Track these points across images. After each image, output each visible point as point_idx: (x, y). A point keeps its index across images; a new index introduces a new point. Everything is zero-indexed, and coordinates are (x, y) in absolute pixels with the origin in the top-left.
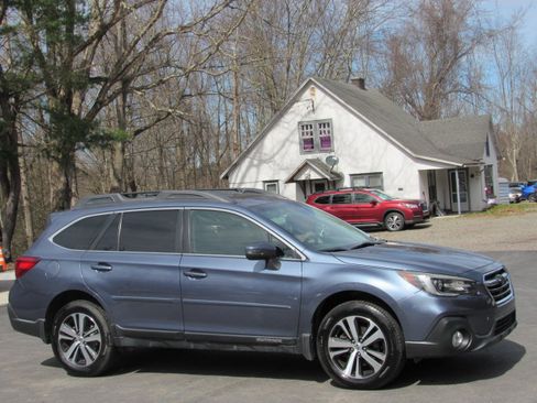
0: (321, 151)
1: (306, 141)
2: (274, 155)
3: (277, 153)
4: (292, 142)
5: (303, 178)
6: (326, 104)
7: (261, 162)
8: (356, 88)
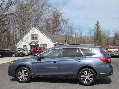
0: (35, 40)
1: (32, 38)
3: (26, 40)
4: (29, 38)
5: (31, 45)
6: (36, 31)
7: (23, 41)
8: (41, 28)
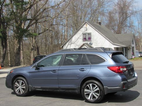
0: (88, 41)
1: (84, 38)
2: (75, 42)
3: (76, 41)
4: (80, 39)
6: (90, 29)
7: (71, 43)
8: (98, 25)
